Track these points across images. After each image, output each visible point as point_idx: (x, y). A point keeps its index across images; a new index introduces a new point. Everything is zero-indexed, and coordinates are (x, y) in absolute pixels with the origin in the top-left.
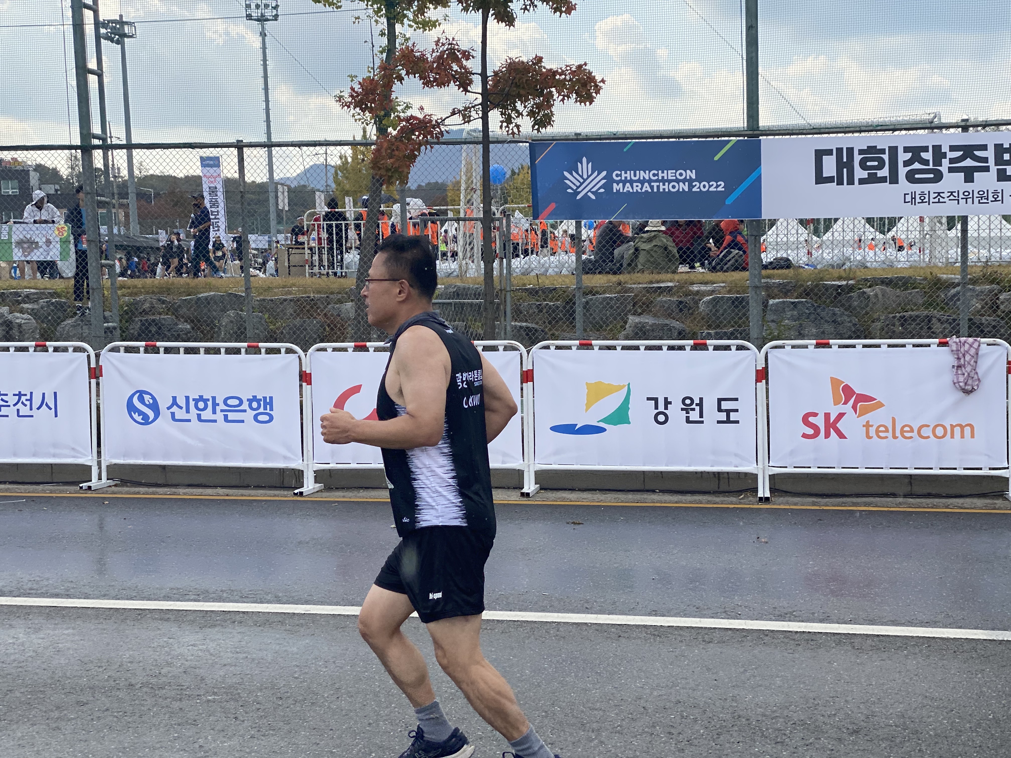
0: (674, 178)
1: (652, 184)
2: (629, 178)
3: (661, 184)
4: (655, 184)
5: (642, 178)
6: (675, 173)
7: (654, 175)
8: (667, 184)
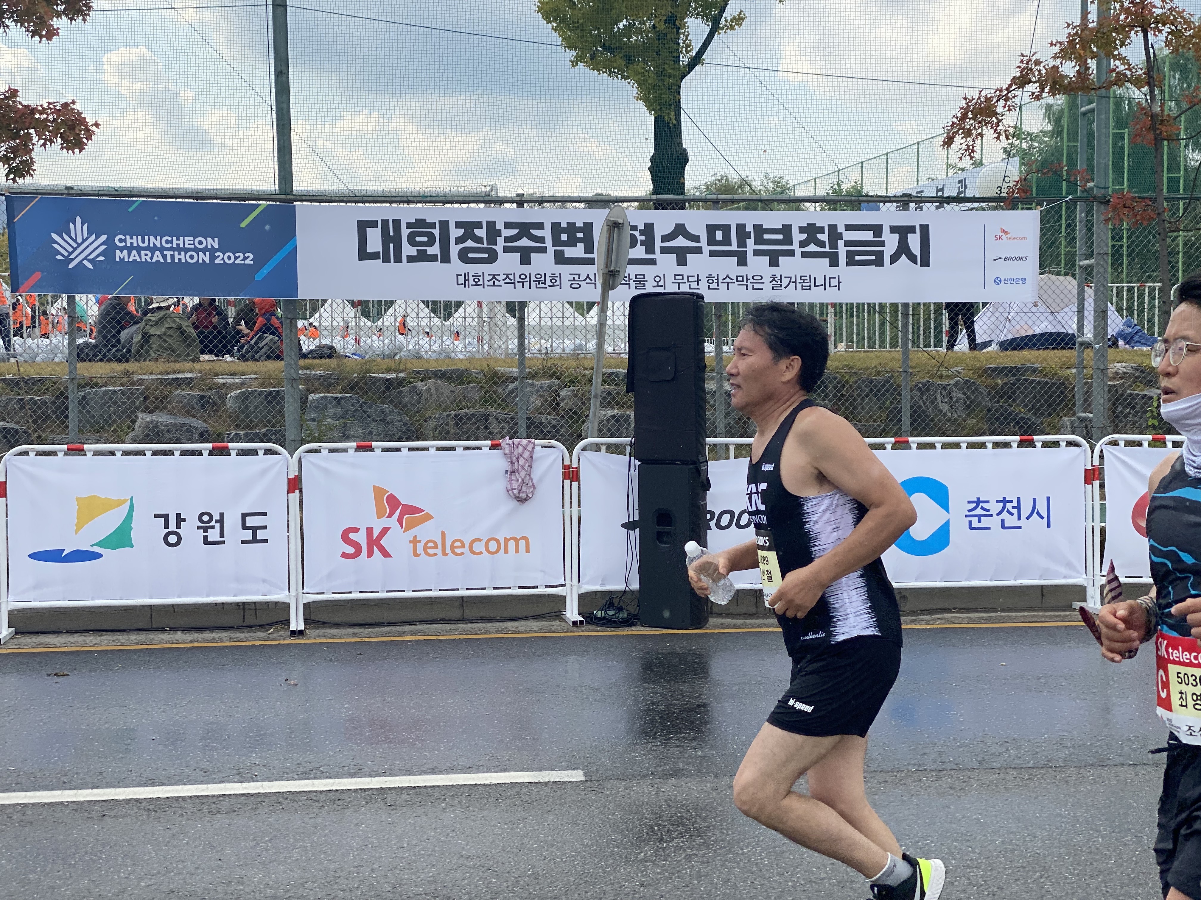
0: (192, 246)
1: (165, 253)
2: (135, 245)
3: (176, 253)
4: (169, 254)
5: (152, 245)
6: (194, 241)
7: (167, 242)
8: (183, 253)
